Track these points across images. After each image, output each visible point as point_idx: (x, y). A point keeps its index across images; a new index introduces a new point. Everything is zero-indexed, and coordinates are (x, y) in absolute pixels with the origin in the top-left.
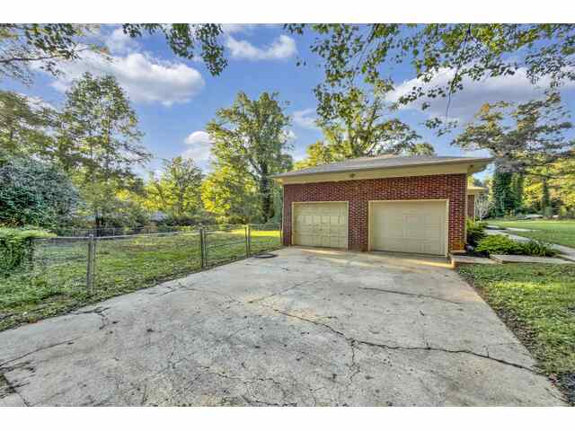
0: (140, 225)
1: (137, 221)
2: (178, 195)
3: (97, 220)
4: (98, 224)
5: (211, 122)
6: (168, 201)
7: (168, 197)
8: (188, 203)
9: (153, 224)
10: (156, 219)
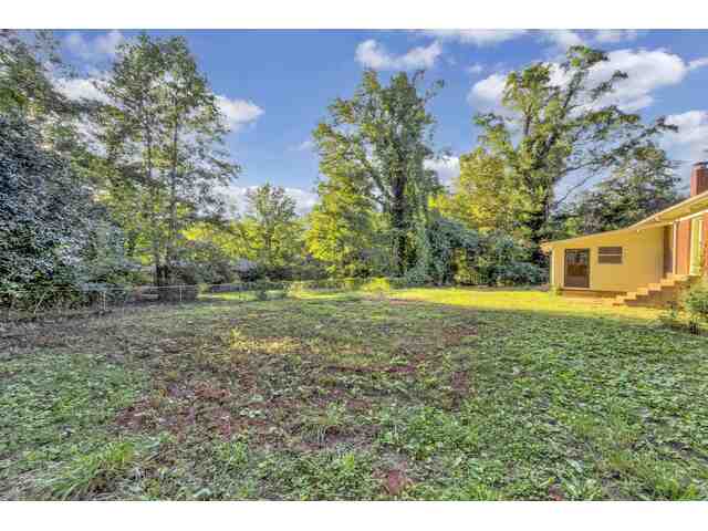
0: (221, 278)
1: (218, 272)
2: (264, 236)
3: (159, 270)
4: (159, 275)
5: (321, 121)
6: (254, 245)
7: (252, 239)
8: (278, 248)
9: (236, 275)
10: (241, 268)
